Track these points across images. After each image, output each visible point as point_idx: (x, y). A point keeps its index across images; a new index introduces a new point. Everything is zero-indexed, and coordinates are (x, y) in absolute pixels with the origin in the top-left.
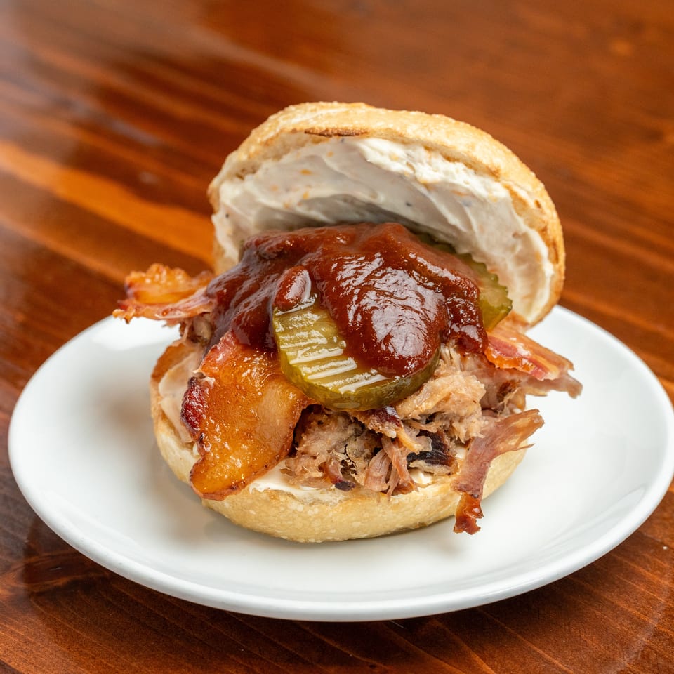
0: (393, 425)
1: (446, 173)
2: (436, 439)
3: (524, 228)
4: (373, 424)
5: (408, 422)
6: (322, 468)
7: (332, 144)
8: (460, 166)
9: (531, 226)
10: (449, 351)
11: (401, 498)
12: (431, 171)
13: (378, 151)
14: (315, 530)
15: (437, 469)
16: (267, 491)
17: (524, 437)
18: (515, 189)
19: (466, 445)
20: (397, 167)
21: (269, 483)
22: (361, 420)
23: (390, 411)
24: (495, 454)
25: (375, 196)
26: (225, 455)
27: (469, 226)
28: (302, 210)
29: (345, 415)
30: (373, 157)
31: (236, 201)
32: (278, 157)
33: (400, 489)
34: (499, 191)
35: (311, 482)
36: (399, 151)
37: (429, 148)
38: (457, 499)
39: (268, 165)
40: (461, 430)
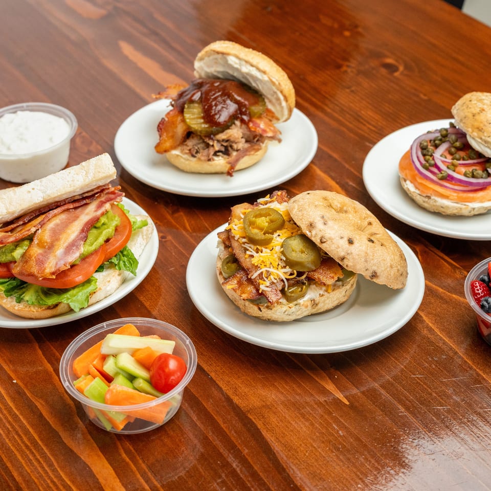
0: (212, 141)
1: (250, 70)
2: (226, 147)
3: (275, 90)
4: (207, 140)
5: (218, 141)
6: (190, 150)
7: (220, 56)
8: (254, 69)
9: (278, 90)
10: (238, 123)
11: (210, 162)
12: (245, 69)
13: (232, 60)
14: (188, 168)
15: (225, 156)
16: (175, 154)
17: (256, 152)
18: (271, 78)
19: (237, 150)
20: (236, 66)
21: (176, 152)
22: (203, 138)
23: (212, 136)
24: (246, 155)
25: (234, 73)
26: (165, 141)
27: (258, 86)
28: (215, 74)
29: (200, 136)
30: (230, 62)
31: (199, 68)
32: (209, 56)
33: (209, 160)
34: (266, 78)
35: (186, 153)
36: (237, 61)
37: (247, 62)
38: (229, 166)
39: (206, 58)
40: (235, 146)
